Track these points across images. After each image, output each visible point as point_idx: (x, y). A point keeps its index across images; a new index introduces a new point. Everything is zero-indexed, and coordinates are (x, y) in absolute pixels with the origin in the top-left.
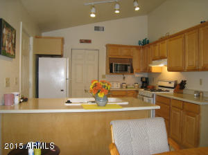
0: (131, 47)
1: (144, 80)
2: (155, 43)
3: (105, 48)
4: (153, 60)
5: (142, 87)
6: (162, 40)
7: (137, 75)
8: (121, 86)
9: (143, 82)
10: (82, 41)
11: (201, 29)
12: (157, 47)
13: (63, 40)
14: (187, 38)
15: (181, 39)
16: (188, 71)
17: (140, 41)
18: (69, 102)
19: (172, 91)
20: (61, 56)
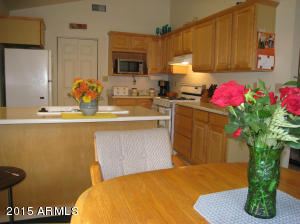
0: (145, 36)
1: (163, 84)
2: (178, 31)
3: (107, 36)
4: (176, 56)
5: (159, 95)
6: (187, 27)
7: (153, 78)
8: (131, 93)
9: (162, 87)
10: (72, 26)
11: (236, 13)
12: (180, 38)
13: (42, 22)
14: (218, 24)
15: (211, 27)
16: (219, 71)
17: (158, 29)
18: (43, 110)
19: (198, 99)
20: (40, 47)
